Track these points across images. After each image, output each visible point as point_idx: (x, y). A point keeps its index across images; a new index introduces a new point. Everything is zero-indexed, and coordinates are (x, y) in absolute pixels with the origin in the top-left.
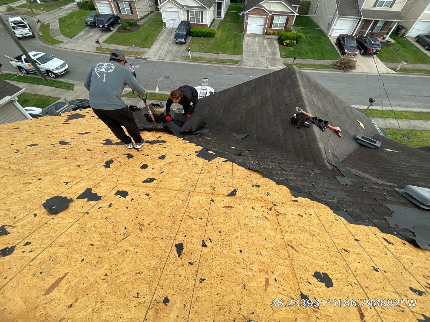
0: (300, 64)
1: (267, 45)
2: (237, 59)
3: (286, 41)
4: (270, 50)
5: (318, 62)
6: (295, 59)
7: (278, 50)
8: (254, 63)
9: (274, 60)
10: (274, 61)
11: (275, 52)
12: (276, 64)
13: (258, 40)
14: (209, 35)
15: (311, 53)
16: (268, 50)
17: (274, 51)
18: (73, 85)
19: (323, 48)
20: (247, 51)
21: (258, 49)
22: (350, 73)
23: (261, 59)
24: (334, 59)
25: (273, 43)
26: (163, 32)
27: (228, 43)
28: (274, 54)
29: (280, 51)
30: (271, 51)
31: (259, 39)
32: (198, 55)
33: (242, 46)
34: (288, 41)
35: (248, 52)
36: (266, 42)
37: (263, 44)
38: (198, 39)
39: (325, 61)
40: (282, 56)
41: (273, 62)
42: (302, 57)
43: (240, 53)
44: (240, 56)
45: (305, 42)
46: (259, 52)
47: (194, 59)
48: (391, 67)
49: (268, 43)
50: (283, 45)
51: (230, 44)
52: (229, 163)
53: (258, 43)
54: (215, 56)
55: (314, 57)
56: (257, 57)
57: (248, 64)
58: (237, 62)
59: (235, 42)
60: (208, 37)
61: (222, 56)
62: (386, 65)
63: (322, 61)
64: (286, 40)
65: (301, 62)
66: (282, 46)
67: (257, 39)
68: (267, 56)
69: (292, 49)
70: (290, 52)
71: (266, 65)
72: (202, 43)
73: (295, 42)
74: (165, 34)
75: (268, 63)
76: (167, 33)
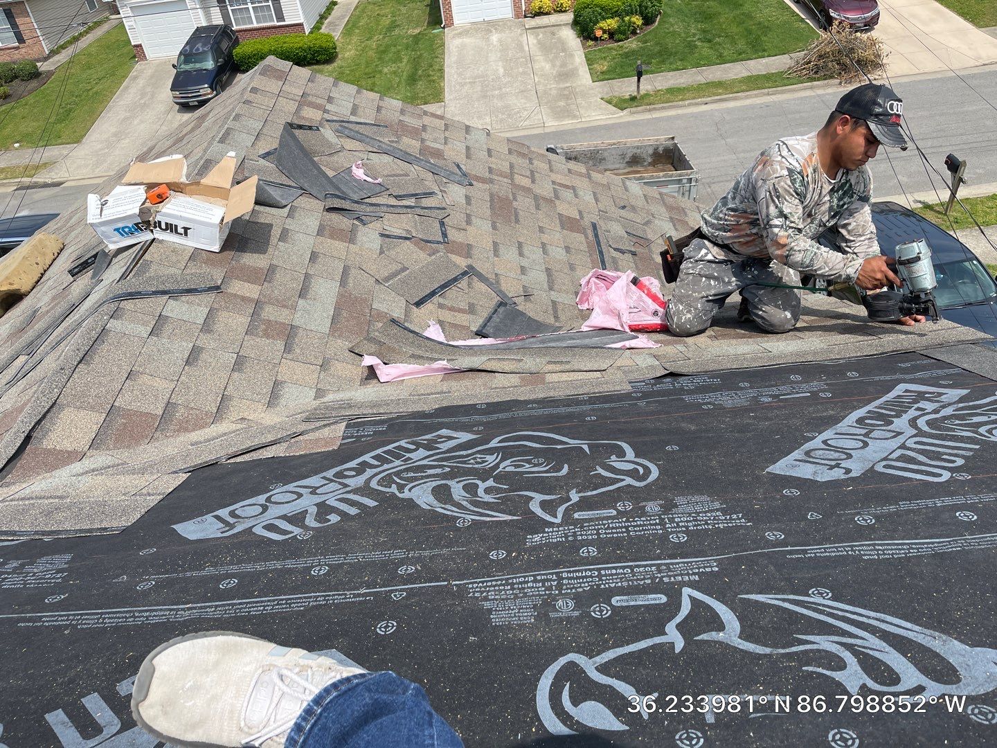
0: (671, 91)
1: (535, 50)
3: (603, 25)
4: (548, 66)
6: (640, 75)
7: (579, 59)
8: (488, 120)
9: (569, 94)
10: (567, 98)
11: (570, 67)
12: (574, 107)
13: (499, 40)
15: (706, 45)
16: (543, 65)
17: (563, 65)
19: (752, 18)
20: (462, 85)
21: (501, 71)
23: (517, 103)
24: (793, 48)
25: (560, 38)
26: (136, 78)
28: (566, 75)
29: (588, 60)
30: (554, 66)
31: (505, 35)
34: (611, 23)
35: (467, 87)
36: (531, 41)
37: (523, 50)
40: (599, 77)
41: (564, 102)
42: (674, 67)
43: (435, 95)
45: (679, 11)
46: (506, 80)
49: (539, 42)
50: (596, 39)
53: (501, 51)
55: (721, 56)
56: (501, 97)
60: (309, 64)
63: (752, 63)
64: (604, 19)
65: (672, 82)
66: (590, 41)
67: (495, 38)
68: (540, 88)
69: (632, 44)
70: (628, 54)
71: (536, 119)
73: (639, 20)
74: (141, 82)
75: (544, 109)
76: (151, 77)
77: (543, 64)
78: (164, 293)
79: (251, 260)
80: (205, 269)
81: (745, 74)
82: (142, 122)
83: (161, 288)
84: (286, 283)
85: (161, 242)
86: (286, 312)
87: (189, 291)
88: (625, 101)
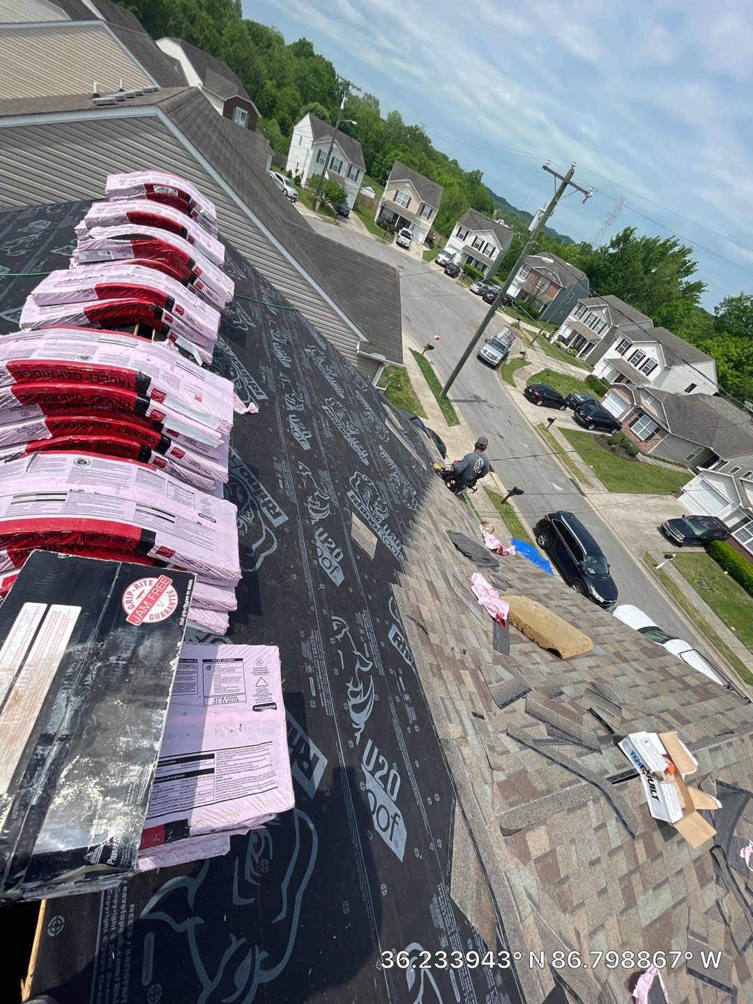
18: (458, 423)
26: (663, 499)
32: (680, 581)
47: (663, 578)
54: (711, 619)
61: (727, 636)
72: (714, 578)
74: (662, 502)
76: (669, 506)
78: (617, 812)
79: (657, 836)
80: (639, 819)
82: (639, 513)
83: (619, 808)
84: (656, 871)
85: (640, 780)
86: (641, 888)
87: (625, 824)
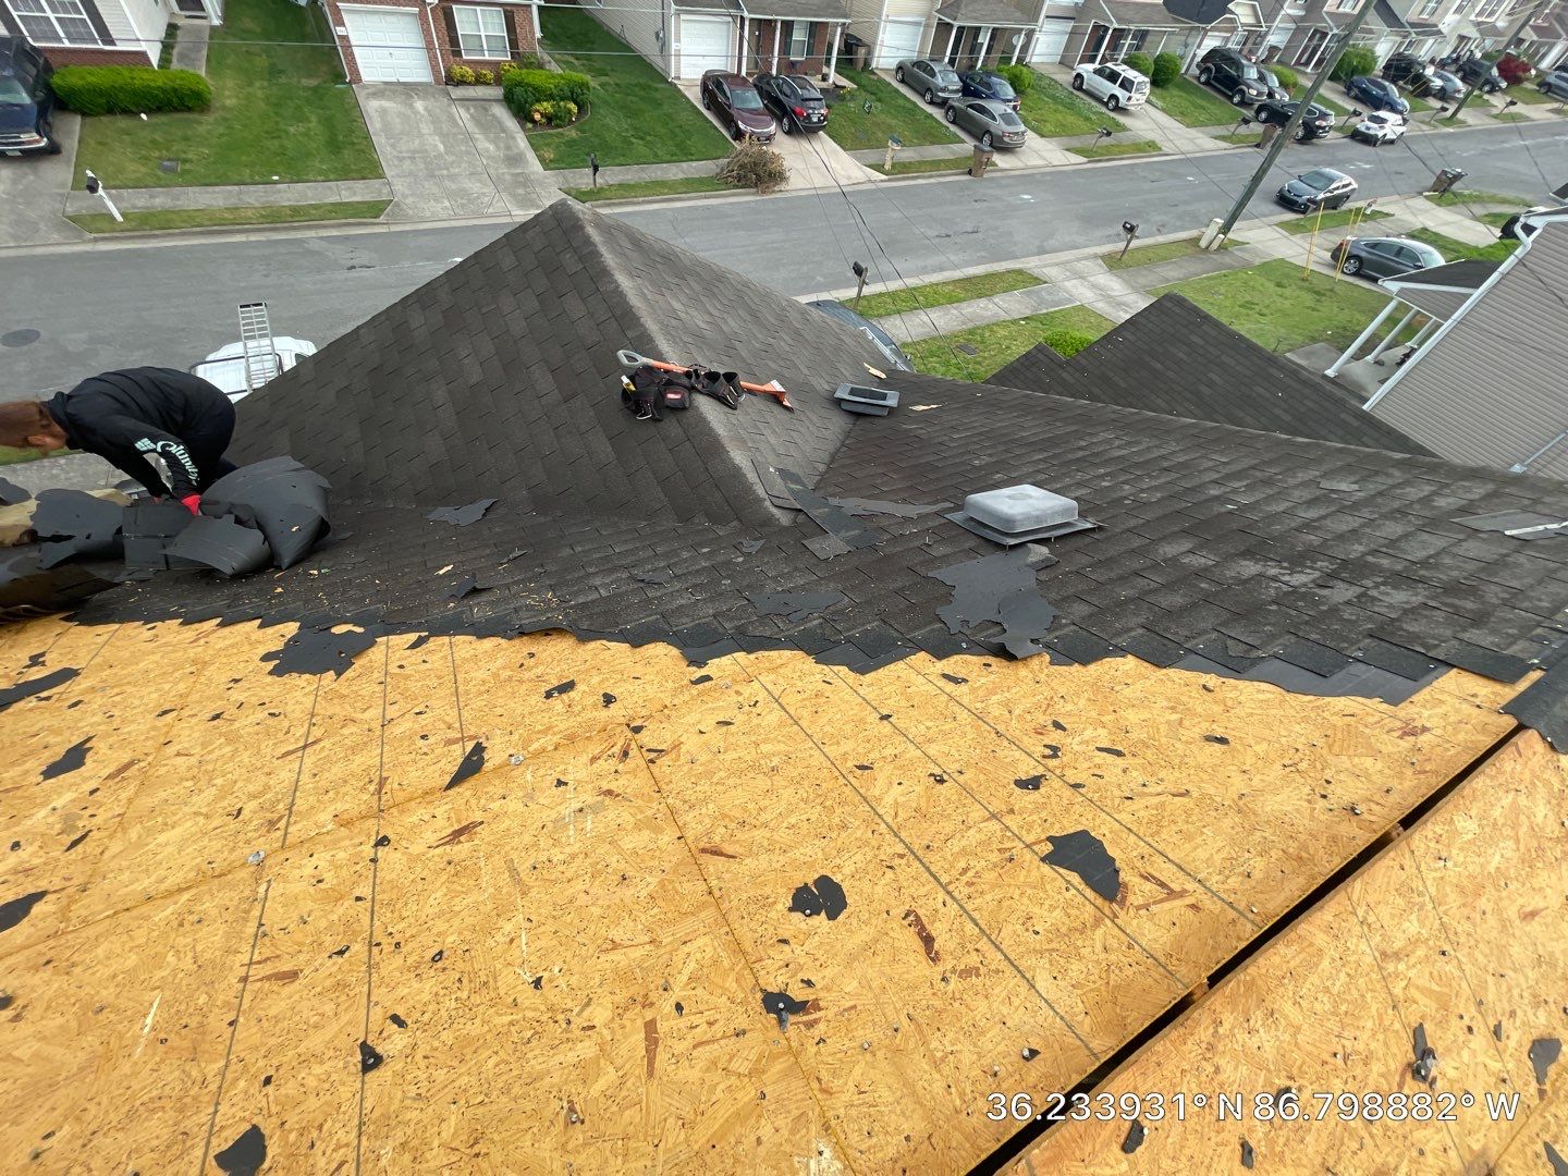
0: (620, 185)
1: (471, 126)
2: (367, 198)
3: (537, 106)
4: (492, 147)
5: (676, 172)
6: (596, 169)
7: (522, 142)
8: (447, 204)
9: (524, 181)
10: (525, 186)
11: (516, 151)
12: (534, 196)
13: (426, 109)
14: (179, 101)
15: (641, 142)
16: (484, 144)
17: (508, 148)
19: (673, 120)
20: (401, 159)
21: (441, 147)
22: (779, 195)
23: (474, 187)
24: (715, 155)
25: (493, 116)
27: (292, 130)
28: (515, 160)
29: (532, 145)
30: (498, 148)
31: (431, 103)
32: (160, 200)
33: (367, 137)
34: (547, 106)
35: (407, 163)
36: (463, 115)
37: (457, 125)
38: (123, 122)
39: (694, 164)
40: (546, 164)
41: (522, 189)
42: (618, 161)
43: (370, 169)
44: (376, 183)
45: (606, 102)
46: (450, 159)
47: (144, 223)
48: (872, 162)
49: (472, 115)
50: (534, 122)
51: (306, 135)
52: (435, 643)
53: (433, 122)
54: (254, 197)
55: (656, 155)
56: (453, 178)
57: (428, 214)
58: (374, 209)
59: (328, 123)
60: (176, 110)
61: (289, 194)
62: (858, 159)
63: (684, 165)
64: (538, 101)
65: (621, 177)
66: (530, 125)
67: (419, 105)
68: (491, 171)
69: (571, 133)
70: (571, 143)
71: (498, 207)
72: (153, 142)
73: (573, 107)
75: (505, 196)
77: (487, 145)
81: (681, 176)
88: (584, 193)
